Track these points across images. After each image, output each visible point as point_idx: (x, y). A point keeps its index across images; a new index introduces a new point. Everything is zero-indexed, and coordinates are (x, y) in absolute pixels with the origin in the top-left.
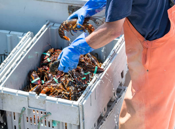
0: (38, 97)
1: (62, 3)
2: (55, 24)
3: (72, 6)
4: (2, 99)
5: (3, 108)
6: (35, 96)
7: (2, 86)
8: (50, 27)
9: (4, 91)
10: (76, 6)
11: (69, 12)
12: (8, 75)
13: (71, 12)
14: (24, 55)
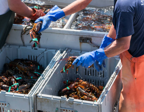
0: (68, 100)
1: (75, 35)
2: (72, 50)
3: (82, 37)
4: (41, 103)
5: (41, 109)
6: (66, 99)
7: (41, 93)
8: (68, 52)
9: (42, 97)
10: (85, 37)
11: (80, 42)
12: (43, 85)
13: (82, 41)
14: (53, 72)
